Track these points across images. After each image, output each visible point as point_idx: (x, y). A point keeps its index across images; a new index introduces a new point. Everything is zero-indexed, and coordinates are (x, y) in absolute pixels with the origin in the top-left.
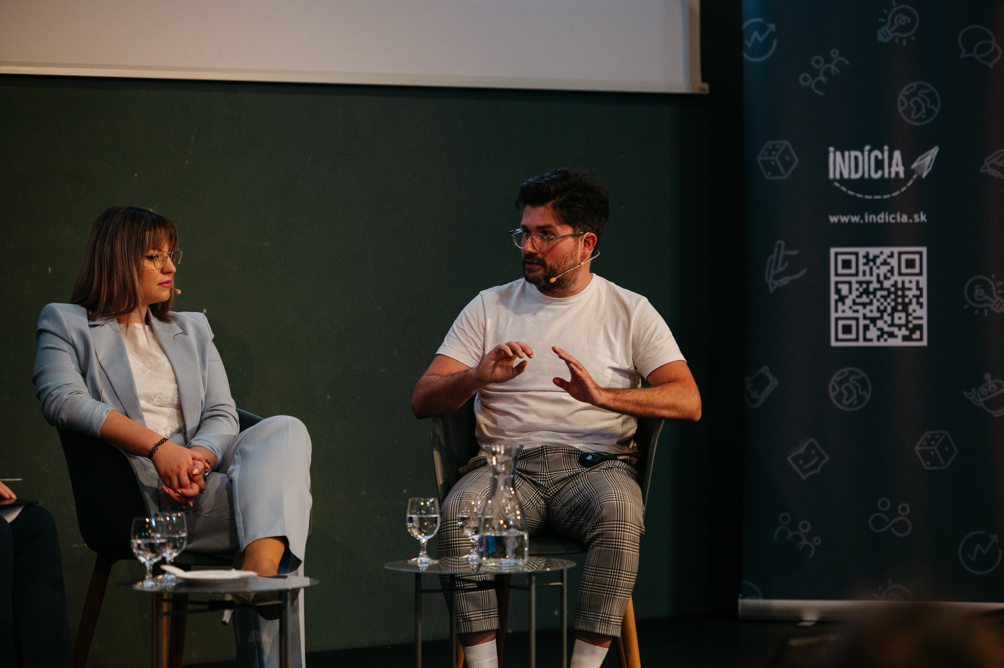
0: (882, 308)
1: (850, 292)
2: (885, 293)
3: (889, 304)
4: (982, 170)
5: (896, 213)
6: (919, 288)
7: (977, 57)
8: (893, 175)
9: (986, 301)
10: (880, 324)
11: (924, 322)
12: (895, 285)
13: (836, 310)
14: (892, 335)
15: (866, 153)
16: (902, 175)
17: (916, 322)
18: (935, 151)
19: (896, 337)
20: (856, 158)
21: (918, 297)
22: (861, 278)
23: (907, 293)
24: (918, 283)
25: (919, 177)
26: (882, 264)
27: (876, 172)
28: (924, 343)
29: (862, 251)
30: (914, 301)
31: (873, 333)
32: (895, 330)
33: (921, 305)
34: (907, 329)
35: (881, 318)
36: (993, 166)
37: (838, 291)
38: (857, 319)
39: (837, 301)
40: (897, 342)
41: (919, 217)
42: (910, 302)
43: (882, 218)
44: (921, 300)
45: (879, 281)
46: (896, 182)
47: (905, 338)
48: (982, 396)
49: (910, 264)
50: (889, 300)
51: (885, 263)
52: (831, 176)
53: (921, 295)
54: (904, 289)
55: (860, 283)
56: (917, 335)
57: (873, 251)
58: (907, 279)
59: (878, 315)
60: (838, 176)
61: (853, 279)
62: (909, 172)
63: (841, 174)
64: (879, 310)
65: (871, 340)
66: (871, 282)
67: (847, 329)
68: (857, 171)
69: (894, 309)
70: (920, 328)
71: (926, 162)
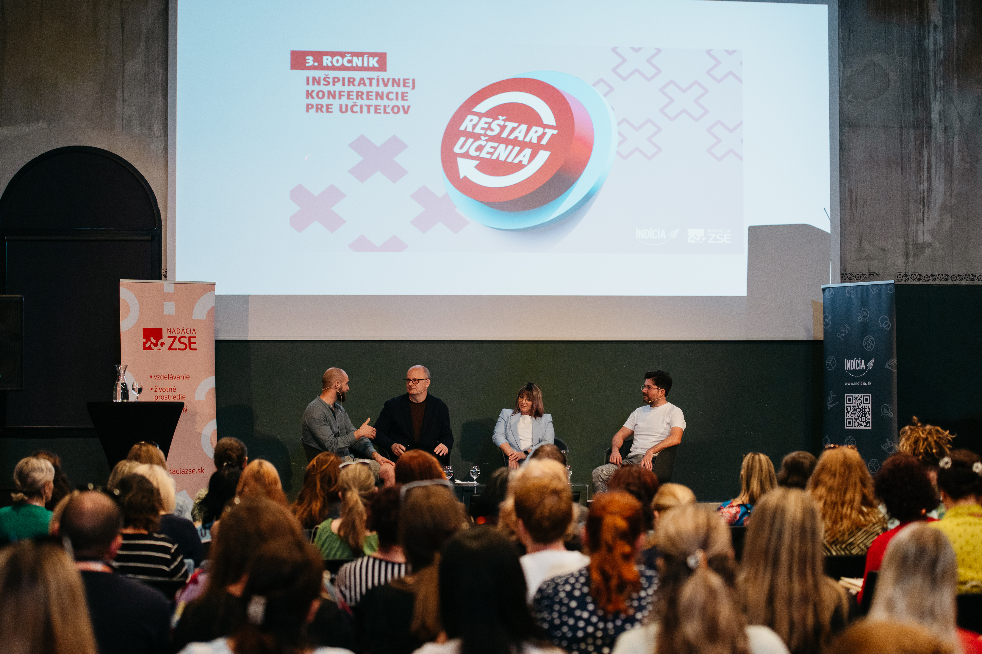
0: (859, 415)
1: (850, 410)
2: (859, 410)
3: (861, 414)
4: (886, 367)
5: (863, 382)
6: (869, 409)
7: (884, 326)
8: (862, 369)
9: (887, 413)
10: (858, 421)
11: (870, 420)
12: (862, 407)
13: (847, 416)
14: (861, 425)
15: (855, 361)
16: (864, 369)
17: (868, 420)
18: (873, 360)
19: (862, 425)
20: (852, 362)
21: (869, 412)
22: (853, 405)
23: (866, 410)
24: (869, 406)
25: (869, 369)
26: (859, 400)
27: (857, 368)
28: (870, 428)
29: (853, 395)
30: (868, 413)
31: (856, 424)
32: (862, 423)
33: (869, 414)
34: (866, 423)
35: (858, 419)
36: (889, 365)
37: (847, 409)
38: (852, 419)
39: (847, 413)
40: (863, 427)
41: (869, 383)
42: (867, 414)
43: (859, 384)
44: (870, 413)
45: (858, 406)
46: (862, 371)
47: (865, 426)
48: (886, 447)
49: (867, 400)
50: (861, 412)
51: (860, 399)
52: (846, 369)
53: (869, 411)
54: (865, 409)
55: (853, 406)
56: (868, 425)
57: (857, 395)
58: (866, 405)
59: (858, 418)
60: (847, 369)
61: (851, 405)
62: (866, 367)
63: (848, 368)
64: (858, 416)
65: (856, 427)
66: (856, 406)
67: (850, 423)
68: (852, 367)
69: (862, 416)
70: (869, 422)
71: (871, 364)
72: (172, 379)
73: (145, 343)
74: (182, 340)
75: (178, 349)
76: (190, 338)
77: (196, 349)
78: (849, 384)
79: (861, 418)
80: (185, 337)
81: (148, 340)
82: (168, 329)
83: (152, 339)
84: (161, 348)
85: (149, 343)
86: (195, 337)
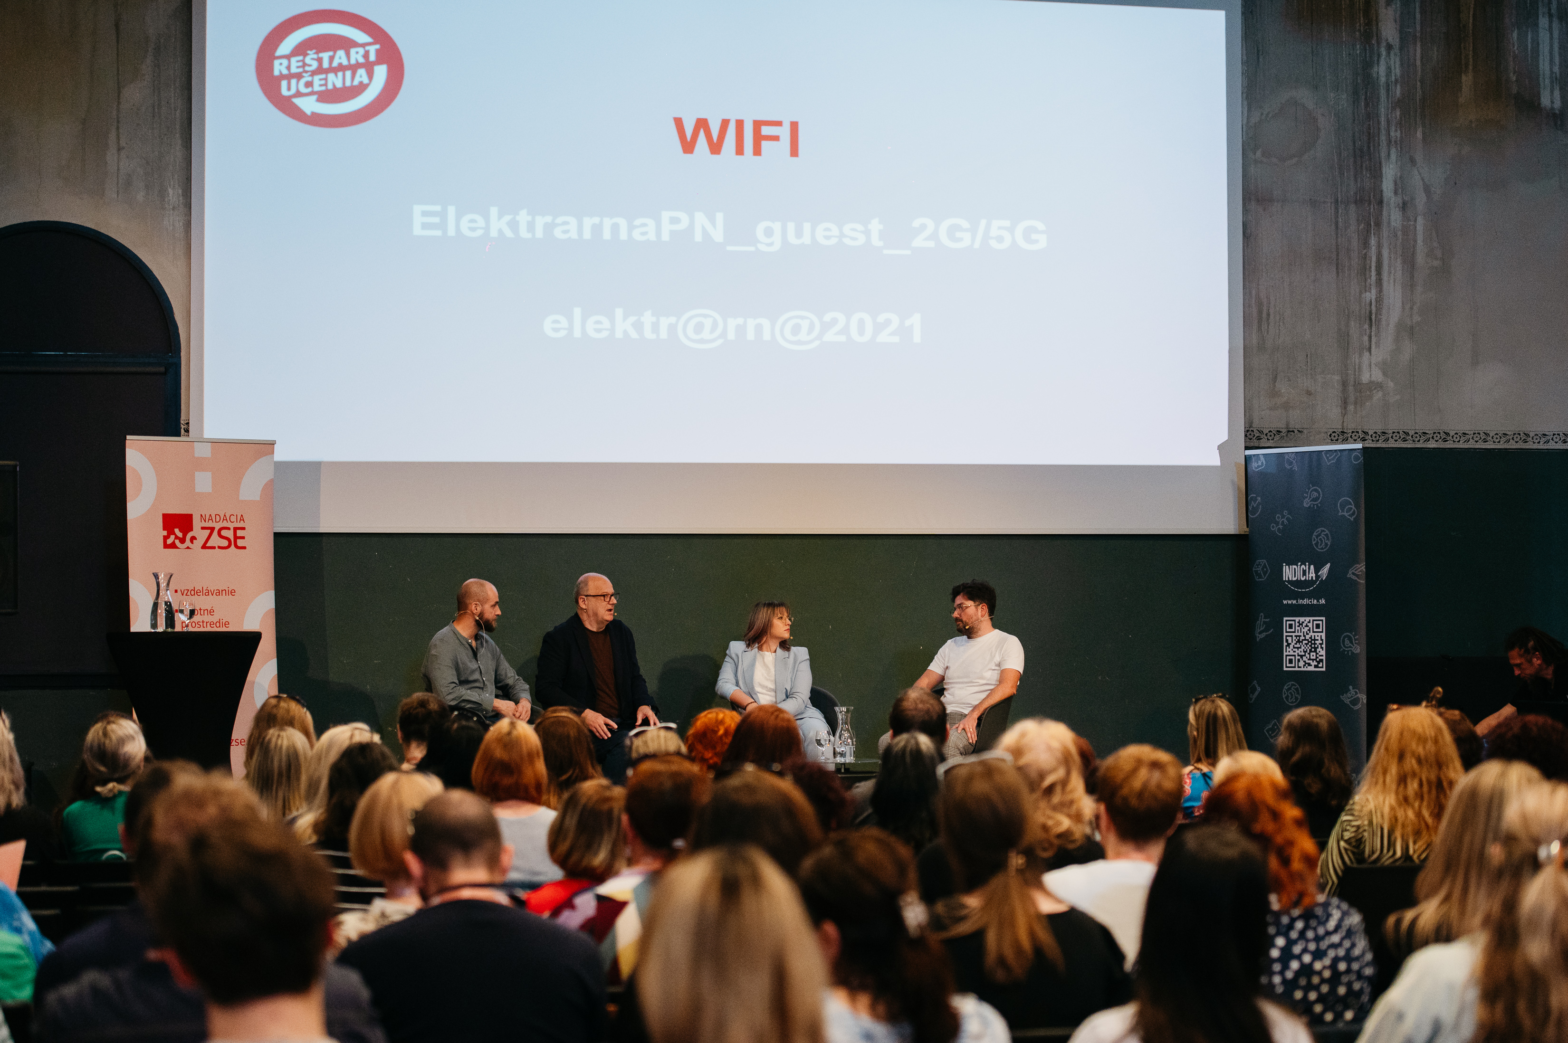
0: (1305, 650)
1: (1292, 642)
2: (1306, 642)
3: (1308, 648)
4: (1348, 576)
5: (1311, 599)
6: (1322, 640)
7: (1345, 514)
8: (1310, 579)
9: (1350, 647)
10: (1304, 658)
11: (1324, 658)
12: (1311, 638)
13: (1286, 652)
14: (1309, 665)
15: (1299, 566)
16: (1314, 579)
17: (1320, 658)
18: (1328, 565)
19: (1311, 665)
20: (1295, 569)
22: (1296, 634)
23: (1316, 642)
24: (1321, 636)
25: (1322, 579)
26: (1305, 626)
27: (1303, 577)
28: (1324, 669)
29: (1297, 619)
30: (1320, 646)
31: (1301, 664)
32: (1311, 662)
33: (1322, 648)
34: (1317, 661)
35: (1305, 655)
36: (1353, 574)
37: (1287, 641)
38: (1295, 656)
39: (1286, 646)
40: (1311, 669)
41: (1322, 601)
42: (1318, 647)
43: (1305, 601)
44: (1322, 646)
45: (1304, 636)
46: (1311, 582)
47: (1316, 666)
48: (1349, 698)
49: (1318, 626)
50: (1308, 646)
51: (1307, 626)
52: (1284, 579)
53: (1322, 644)
54: (1315, 640)
55: (1296, 636)
56: (1320, 665)
57: (1302, 619)
58: (1316, 634)
59: (1304, 654)
60: (1287, 579)
61: (1293, 634)
62: (1317, 577)
63: (1288, 578)
64: (1304, 651)
65: (1301, 667)
66: (1301, 636)
67: (1291, 661)
68: (1295, 577)
69: (1311, 651)
70: (1321, 660)
71: (1325, 571)
72: (208, 595)
73: (165, 538)
74: (223, 533)
75: (217, 547)
76: (235, 529)
77: (244, 548)
78: (1290, 602)
79: (1309, 654)
80: (229, 529)
81: (171, 532)
82: (201, 515)
83: (177, 531)
84: (190, 545)
85: (172, 537)
86: (244, 529)
